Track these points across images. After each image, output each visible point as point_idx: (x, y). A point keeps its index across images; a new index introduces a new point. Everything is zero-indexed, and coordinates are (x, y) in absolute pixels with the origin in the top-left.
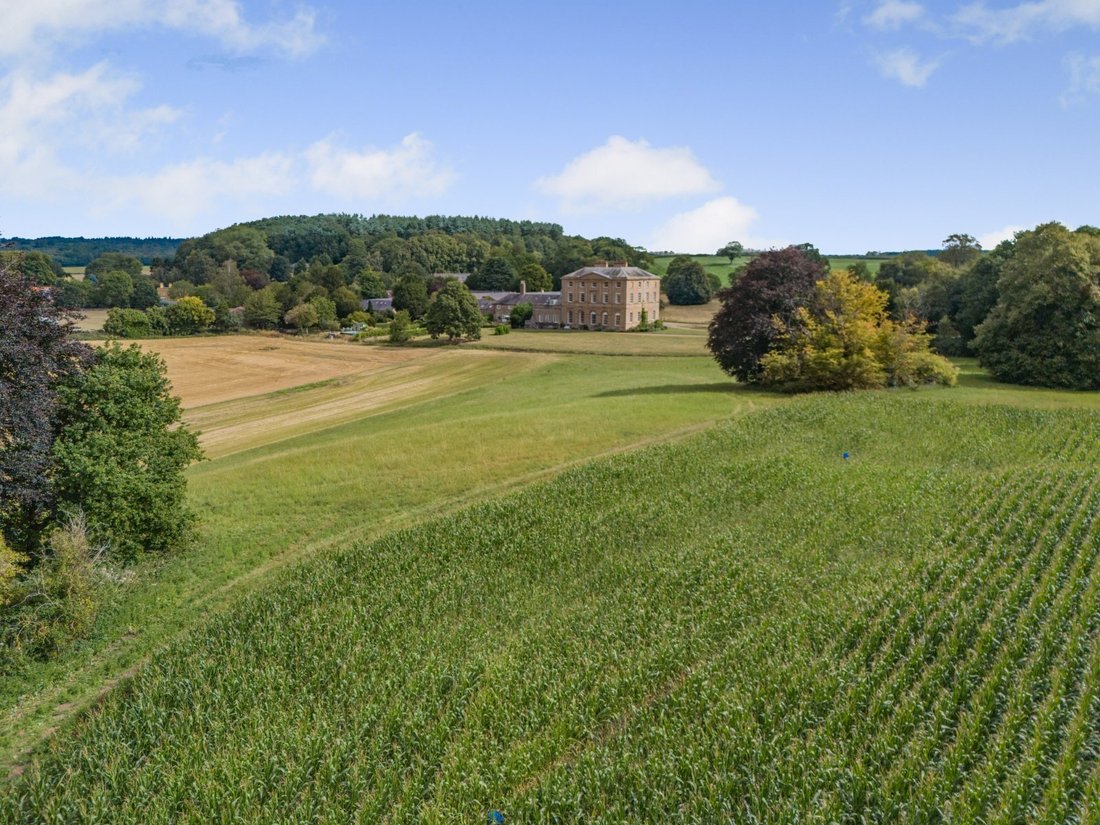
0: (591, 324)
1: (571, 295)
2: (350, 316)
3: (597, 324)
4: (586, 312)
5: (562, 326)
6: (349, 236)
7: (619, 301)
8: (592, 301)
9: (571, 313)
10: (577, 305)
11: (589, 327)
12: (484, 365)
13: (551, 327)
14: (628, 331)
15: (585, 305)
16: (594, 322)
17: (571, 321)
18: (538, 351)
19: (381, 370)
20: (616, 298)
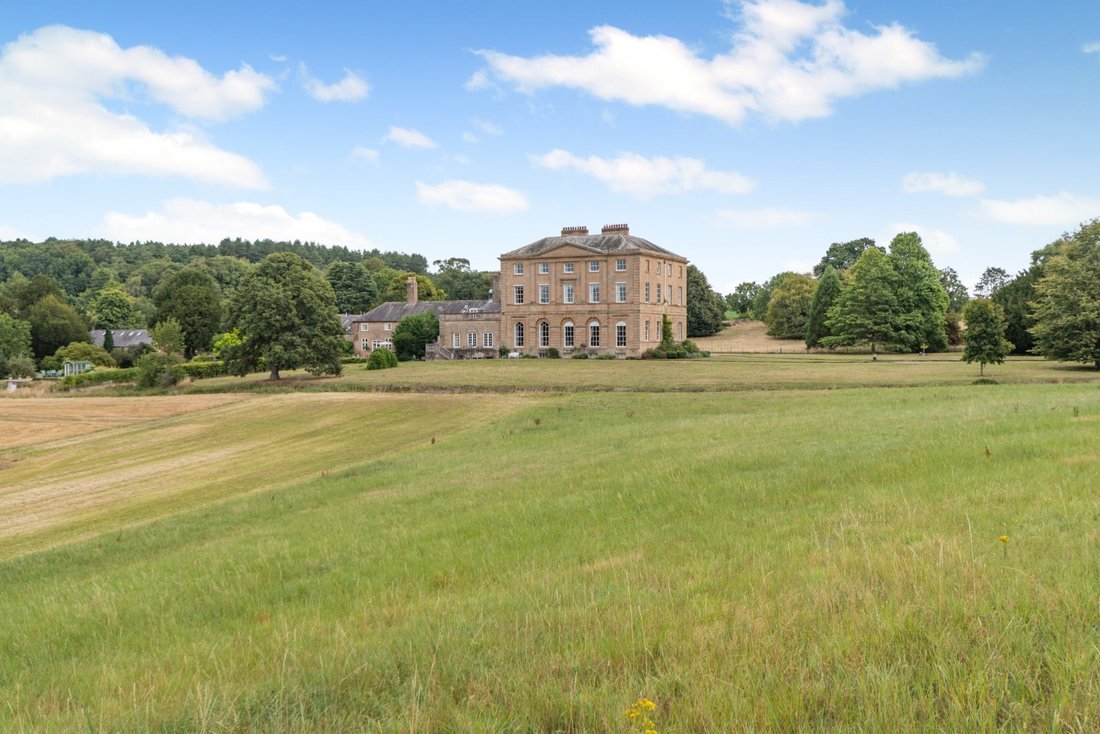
0: (563, 347)
1: (520, 291)
2: (60, 351)
3: (577, 344)
4: (553, 322)
5: (504, 352)
6: (93, 264)
7: (623, 295)
8: (566, 301)
9: (520, 327)
10: (534, 309)
11: (561, 352)
12: (364, 418)
13: (482, 355)
14: (644, 357)
15: (552, 309)
16: (570, 341)
17: (521, 342)
18: (480, 389)
19: (98, 436)
20: (618, 291)
